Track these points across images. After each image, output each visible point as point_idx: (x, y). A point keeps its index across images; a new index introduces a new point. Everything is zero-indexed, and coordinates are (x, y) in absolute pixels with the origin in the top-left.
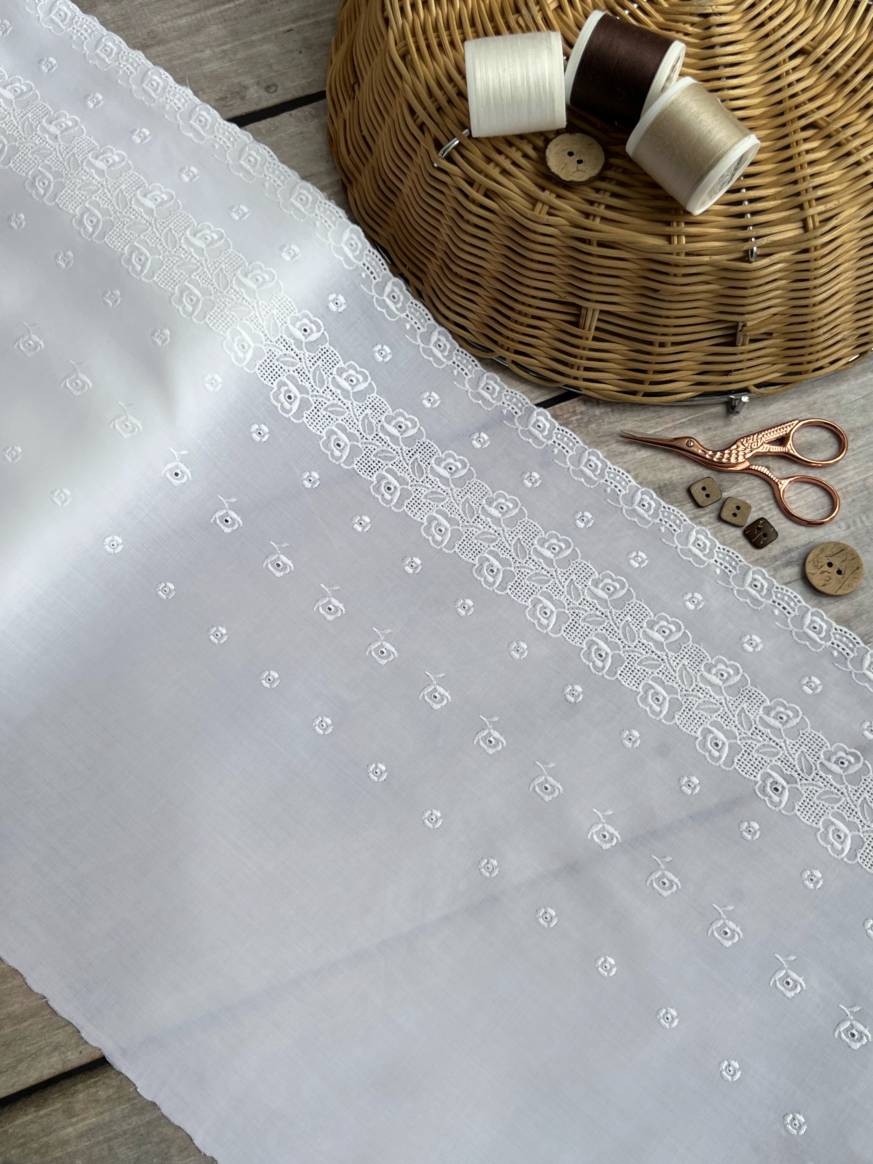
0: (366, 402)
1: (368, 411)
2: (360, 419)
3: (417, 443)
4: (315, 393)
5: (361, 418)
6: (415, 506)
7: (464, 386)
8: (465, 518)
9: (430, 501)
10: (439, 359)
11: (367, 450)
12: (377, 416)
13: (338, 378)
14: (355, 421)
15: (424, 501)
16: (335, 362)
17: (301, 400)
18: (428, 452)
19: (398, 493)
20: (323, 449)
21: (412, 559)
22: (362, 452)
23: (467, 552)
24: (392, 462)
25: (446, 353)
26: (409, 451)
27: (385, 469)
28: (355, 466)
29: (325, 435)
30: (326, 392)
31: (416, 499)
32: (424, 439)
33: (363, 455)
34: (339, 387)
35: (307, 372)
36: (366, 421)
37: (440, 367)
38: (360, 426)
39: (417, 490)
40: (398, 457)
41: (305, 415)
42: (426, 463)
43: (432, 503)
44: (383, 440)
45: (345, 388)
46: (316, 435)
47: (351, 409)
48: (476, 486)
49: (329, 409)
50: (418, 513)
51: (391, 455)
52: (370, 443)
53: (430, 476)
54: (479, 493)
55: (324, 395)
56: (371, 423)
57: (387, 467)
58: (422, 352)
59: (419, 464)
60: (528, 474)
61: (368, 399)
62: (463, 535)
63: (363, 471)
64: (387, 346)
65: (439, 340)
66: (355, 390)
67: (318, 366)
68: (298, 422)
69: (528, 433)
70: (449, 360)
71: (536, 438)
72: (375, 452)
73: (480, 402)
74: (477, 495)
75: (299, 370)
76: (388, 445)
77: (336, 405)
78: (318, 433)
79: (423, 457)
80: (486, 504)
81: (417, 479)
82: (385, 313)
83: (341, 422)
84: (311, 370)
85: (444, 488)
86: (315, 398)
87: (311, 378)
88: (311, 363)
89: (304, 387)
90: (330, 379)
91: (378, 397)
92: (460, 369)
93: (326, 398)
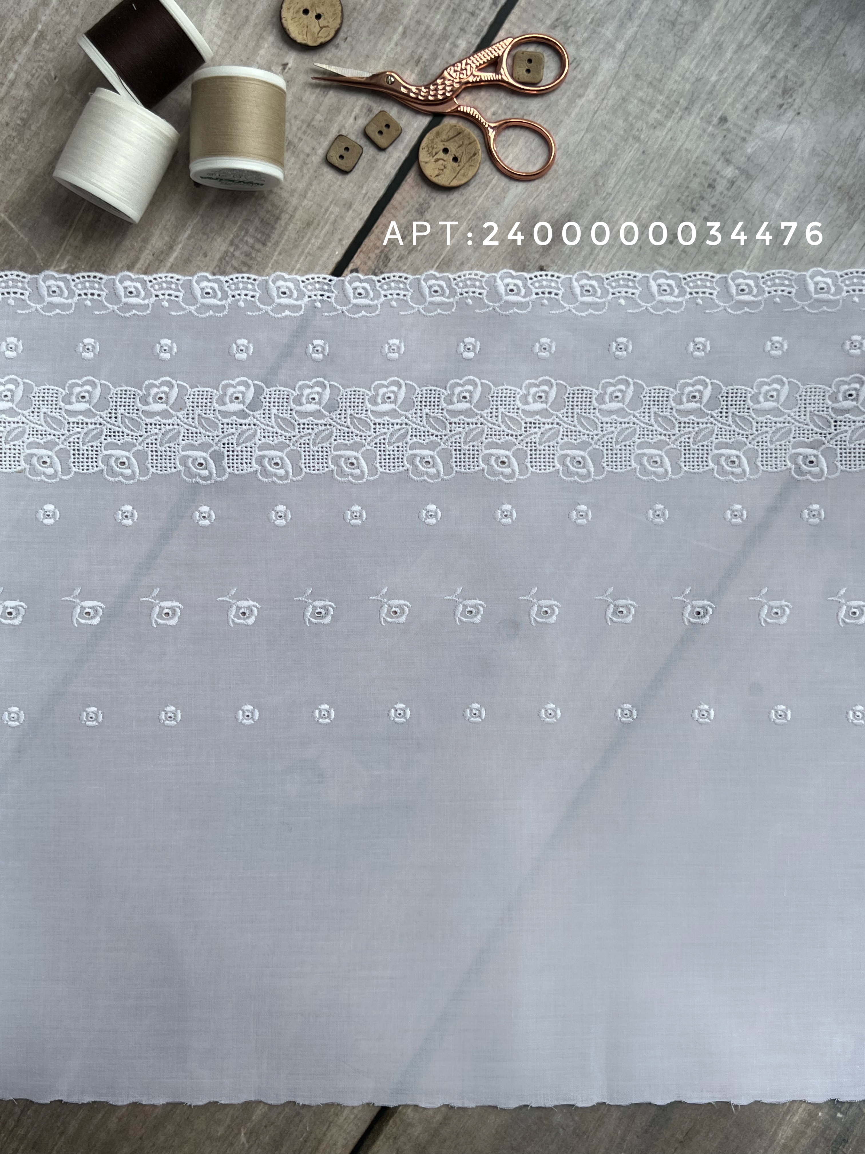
0: (644, 403)
1: (654, 409)
2: (654, 423)
3: (721, 399)
4: (596, 438)
5: (653, 421)
6: (769, 459)
7: (718, 306)
8: (824, 432)
9: (779, 443)
10: (675, 303)
11: (683, 444)
12: (664, 406)
13: (603, 407)
14: (650, 428)
15: (773, 447)
16: (589, 396)
17: (590, 456)
18: (739, 399)
19: (744, 460)
20: (645, 478)
21: (809, 509)
22: (680, 451)
23: (853, 463)
24: (714, 436)
25: (677, 291)
26: (721, 412)
27: (713, 448)
28: (685, 468)
29: (636, 465)
30: (604, 429)
31: (765, 451)
32: (724, 389)
33: (683, 452)
34: (611, 412)
35: (573, 428)
36: (659, 419)
37: (682, 309)
38: (659, 429)
39: (758, 442)
40: (716, 427)
41: (605, 465)
42: (746, 410)
43: (783, 443)
44: (689, 423)
45: (616, 408)
46: (628, 471)
47: (637, 422)
48: (809, 394)
49: (620, 440)
50: (778, 463)
51: (707, 430)
52: (680, 436)
53: (760, 419)
54: (817, 397)
55: (605, 432)
56: (666, 417)
57: (714, 445)
58: (654, 312)
59: (739, 417)
60: (848, 343)
61: (644, 399)
62: (836, 450)
63: (696, 467)
64: (620, 337)
65: (659, 286)
66: (626, 403)
67: (578, 413)
68: (604, 476)
69: (817, 304)
70: (685, 295)
71: (827, 302)
72: (691, 440)
73: (746, 309)
74: (817, 401)
75: (565, 433)
76: (698, 423)
77: (623, 430)
78: (629, 468)
79: (738, 406)
80: (833, 402)
81: (750, 432)
82: (592, 311)
83: (639, 441)
84: (576, 423)
85: (781, 419)
86: (600, 443)
87: (582, 430)
88: (570, 418)
89: (583, 442)
90: (598, 415)
91: (651, 388)
92: (701, 295)
93: (608, 433)
